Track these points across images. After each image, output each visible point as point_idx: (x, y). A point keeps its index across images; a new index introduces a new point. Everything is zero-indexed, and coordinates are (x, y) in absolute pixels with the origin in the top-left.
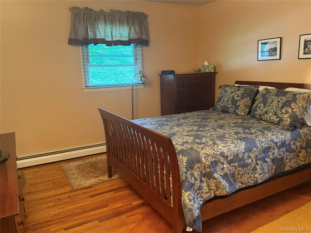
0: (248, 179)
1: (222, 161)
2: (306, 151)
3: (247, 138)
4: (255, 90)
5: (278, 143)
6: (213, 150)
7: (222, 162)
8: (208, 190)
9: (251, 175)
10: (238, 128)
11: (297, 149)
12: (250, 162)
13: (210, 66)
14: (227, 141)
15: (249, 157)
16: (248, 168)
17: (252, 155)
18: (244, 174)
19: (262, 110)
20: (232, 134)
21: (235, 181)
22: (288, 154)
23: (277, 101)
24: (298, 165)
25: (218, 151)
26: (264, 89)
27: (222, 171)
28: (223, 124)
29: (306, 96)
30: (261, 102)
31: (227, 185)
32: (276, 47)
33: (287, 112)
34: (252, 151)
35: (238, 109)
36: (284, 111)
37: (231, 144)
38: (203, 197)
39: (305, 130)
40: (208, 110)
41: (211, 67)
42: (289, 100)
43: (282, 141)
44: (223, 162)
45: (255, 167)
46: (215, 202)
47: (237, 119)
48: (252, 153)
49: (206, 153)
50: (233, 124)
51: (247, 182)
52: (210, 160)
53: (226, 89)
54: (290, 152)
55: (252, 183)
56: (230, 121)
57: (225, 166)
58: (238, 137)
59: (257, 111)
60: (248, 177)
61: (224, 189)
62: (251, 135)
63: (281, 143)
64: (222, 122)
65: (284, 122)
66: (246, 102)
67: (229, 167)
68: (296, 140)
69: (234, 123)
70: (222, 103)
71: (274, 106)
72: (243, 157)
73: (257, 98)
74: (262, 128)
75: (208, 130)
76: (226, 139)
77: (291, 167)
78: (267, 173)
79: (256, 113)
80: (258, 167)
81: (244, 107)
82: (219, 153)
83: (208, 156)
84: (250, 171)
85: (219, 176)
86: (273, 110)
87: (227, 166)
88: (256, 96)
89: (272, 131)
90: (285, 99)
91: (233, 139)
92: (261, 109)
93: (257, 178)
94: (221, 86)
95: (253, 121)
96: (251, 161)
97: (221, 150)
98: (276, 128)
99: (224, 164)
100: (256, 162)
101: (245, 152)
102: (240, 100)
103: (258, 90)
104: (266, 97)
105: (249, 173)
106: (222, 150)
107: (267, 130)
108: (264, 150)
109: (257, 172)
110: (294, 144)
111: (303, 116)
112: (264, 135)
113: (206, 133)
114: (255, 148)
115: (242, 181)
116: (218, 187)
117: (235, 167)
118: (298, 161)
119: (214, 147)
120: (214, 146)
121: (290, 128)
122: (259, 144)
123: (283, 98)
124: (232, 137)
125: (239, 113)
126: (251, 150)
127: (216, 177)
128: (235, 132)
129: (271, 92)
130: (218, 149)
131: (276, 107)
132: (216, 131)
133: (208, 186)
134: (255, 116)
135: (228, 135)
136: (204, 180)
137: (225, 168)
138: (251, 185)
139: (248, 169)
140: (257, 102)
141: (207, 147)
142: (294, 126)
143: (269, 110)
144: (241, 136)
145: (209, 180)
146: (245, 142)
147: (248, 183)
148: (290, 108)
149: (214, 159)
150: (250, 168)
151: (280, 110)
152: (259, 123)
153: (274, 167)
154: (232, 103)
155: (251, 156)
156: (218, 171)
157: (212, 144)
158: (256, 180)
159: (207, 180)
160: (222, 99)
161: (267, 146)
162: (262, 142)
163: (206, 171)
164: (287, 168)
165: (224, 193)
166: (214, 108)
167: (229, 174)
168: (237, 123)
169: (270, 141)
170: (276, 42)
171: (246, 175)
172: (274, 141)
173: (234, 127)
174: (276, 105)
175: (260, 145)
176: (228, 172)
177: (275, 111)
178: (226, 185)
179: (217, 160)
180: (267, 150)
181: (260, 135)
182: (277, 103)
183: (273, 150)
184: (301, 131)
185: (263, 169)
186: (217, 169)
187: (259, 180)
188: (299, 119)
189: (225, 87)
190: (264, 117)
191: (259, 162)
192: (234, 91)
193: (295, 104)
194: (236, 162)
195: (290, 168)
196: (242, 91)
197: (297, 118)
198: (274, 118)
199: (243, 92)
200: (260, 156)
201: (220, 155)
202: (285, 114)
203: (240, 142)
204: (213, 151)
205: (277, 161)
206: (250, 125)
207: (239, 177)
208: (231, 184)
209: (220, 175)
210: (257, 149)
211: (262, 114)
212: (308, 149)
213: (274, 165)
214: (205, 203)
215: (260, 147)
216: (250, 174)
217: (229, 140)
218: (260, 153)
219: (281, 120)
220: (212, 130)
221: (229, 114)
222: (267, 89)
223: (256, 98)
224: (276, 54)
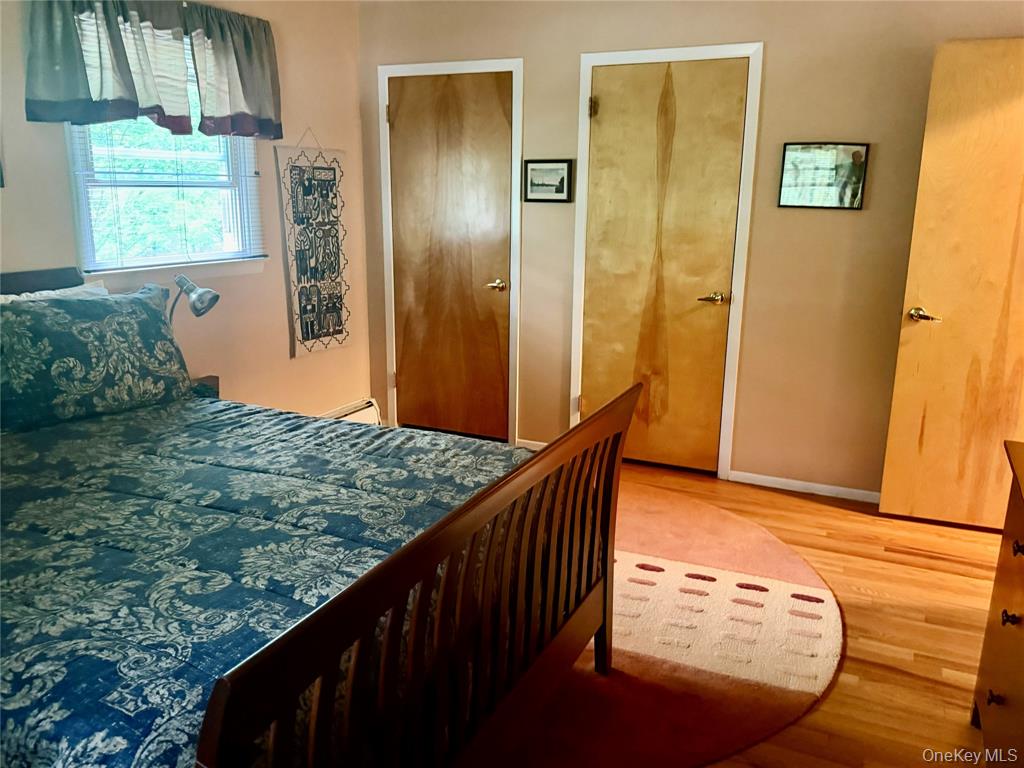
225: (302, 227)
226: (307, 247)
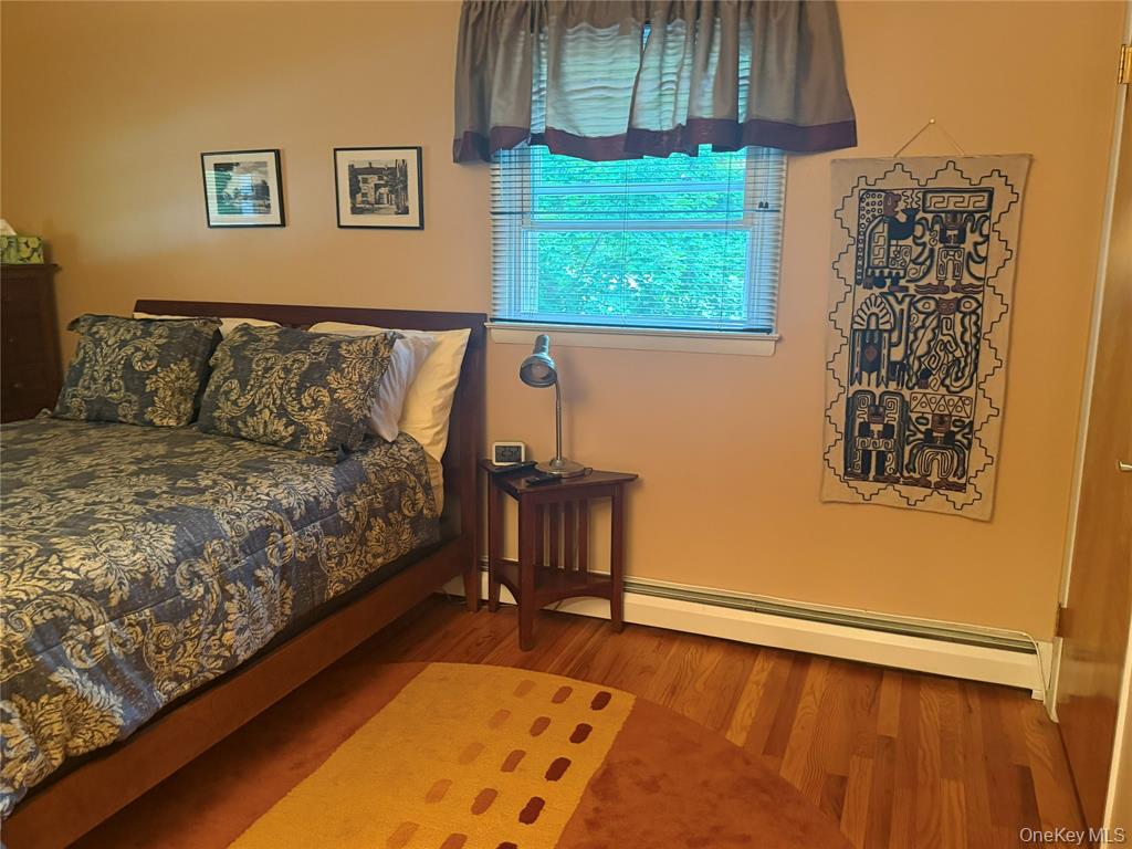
0: (199, 660)
1: (87, 614)
2: (388, 522)
3: (182, 511)
4: (208, 331)
5: (293, 509)
6: (39, 580)
7: (84, 618)
8: (32, 744)
9: (206, 641)
10: (152, 476)
11: (357, 518)
12: (199, 595)
13: (23, 240)
14: (103, 531)
15: (195, 577)
16: (196, 618)
17: (205, 569)
18: (182, 642)
19: (235, 403)
20: (125, 501)
21: (148, 677)
22: (330, 540)
23: (283, 369)
24: (366, 570)
25: (64, 579)
26: (237, 330)
27: (88, 653)
28: (90, 470)
29: (369, 346)
30: (230, 373)
31: (115, 701)
32: (264, 183)
33: (317, 403)
34: (205, 553)
35: (153, 404)
36: (306, 401)
37: (116, 543)
38: (13, 779)
39: (376, 456)
40: (32, 421)
41: (26, 243)
42: (320, 362)
43: (307, 502)
44: (91, 619)
45: (220, 608)
46: (70, 781)
47: (151, 442)
48: (205, 560)
49: (9, 597)
50: (131, 463)
51: (195, 668)
52: (29, 624)
53: (97, 332)
54: (338, 534)
55: (214, 667)
56: (122, 454)
57: (98, 631)
58: (148, 510)
59: (219, 408)
60: (198, 650)
61: (102, 722)
62: (197, 497)
63: (303, 507)
64: (86, 461)
65: (312, 436)
66: (178, 378)
67: (115, 630)
68: (352, 490)
69: (138, 461)
70: (89, 388)
71: (274, 386)
72: (171, 581)
73: (216, 359)
74: (239, 466)
75: (25, 499)
76: (99, 526)
77: (344, 581)
78: (265, 621)
79: (216, 414)
80: (231, 607)
81: (173, 395)
82: (69, 586)
83: (17, 605)
84: (201, 628)
85: (76, 676)
86: (271, 399)
87: (106, 629)
88: (212, 353)
89: (273, 471)
90: (306, 360)
91: (127, 521)
92: (233, 398)
93: (231, 646)
94: (77, 321)
95: (208, 444)
96: (202, 590)
97: (76, 571)
98: (288, 461)
99: (96, 623)
100: (224, 591)
101: (178, 564)
102: (154, 371)
103: (218, 330)
104: (245, 357)
105: (199, 637)
106: (83, 570)
107: (256, 470)
108: (247, 541)
109: (230, 626)
110: (349, 504)
111: (366, 412)
112: (244, 490)
113: (13, 516)
114: (215, 542)
115: (176, 673)
116: (74, 721)
117: (143, 625)
118: (365, 557)
119: (44, 567)
120: (46, 562)
121: (330, 454)
122: (228, 522)
123: (301, 357)
124: (126, 514)
125: (157, 421)
126: (198, 553)
127: (65, 682)
128: (137, 494)
129: (260, 340)
130: (64, 569)
131: (281, 390)
132: (59, 501)
133: (33, 728)
134: (215, 428)
135: (107, 510)
136: (8, 710)
137: (100, 640)
138: (211, 677)
139: (194, 624)
140: (216, 377)
141: (13, 569)
142: (342, 446)
143: (259, 403)
144: (159, 506)
145: (33, 704)
146: (174, 526)
147: (199, 672)
148: (325, 388)
149: (48, 615)
150: (200, 615)
151: (294, 399)
152: (232, 448)
153: (289, 594)
154: (125, 383)
155: (202, 572)
156: (72, 656)
157: (37, 556)
158: (227, 654)
159: (25, 707)
160: (85, 371)
161: (257, 525)
162: (239, 516)
163: (16, 668)
164: (334, 589)
165: (105, 735)
166: (58, 408)
167: (122, 657)
168: (148, 458)
169: (268, 508)
170: (264, 164)
171: (189, 644)
172: (281, 504)
173: (136, 474)
174: (281, 381)
175: (232, 528)
176: (115, 650)
177: (278, 402)
178: (112, 702)
179: (65, 613)
180: (256, 541)
181: (230, 492)
182: (282, 376)
183: (280, 536)
184: (366, 460)
185: (252, 609)
186: (68, 651)
187: (238, 652)
188: (355, 421)
189: (93, 325)
190: (247, 426)
191: (231, 588)
192: (128, 337)
193: (339, 375)
194: (144, 605)
195: (342, 586)
196: (159, 336)
197: (349, 418)
198: (279, 425)
199: (164, 341)
200: (236, 566)
201: (74, 593)
202: (312, 409)
203: (154, 527)
204: (40, 584)
205: (297, 571)
206: (195, 460)
207: (164, 659)
208: (130, 694)
209: (81, 671)
210: (222, 544)
211: (238, 418)
212: (390, 515)
213: (287, 587)
214: (23, 800)
215: (231, 533)
216: (205, 636)
217: (113, 527)
218: (234, 555)
219: (302, 431)
220: (43, 497)
221: (118, 426)
222: (245, 329)
223: (212, 362)
224: (268, 206)
225: (877, 291)
226: (888, 327)
